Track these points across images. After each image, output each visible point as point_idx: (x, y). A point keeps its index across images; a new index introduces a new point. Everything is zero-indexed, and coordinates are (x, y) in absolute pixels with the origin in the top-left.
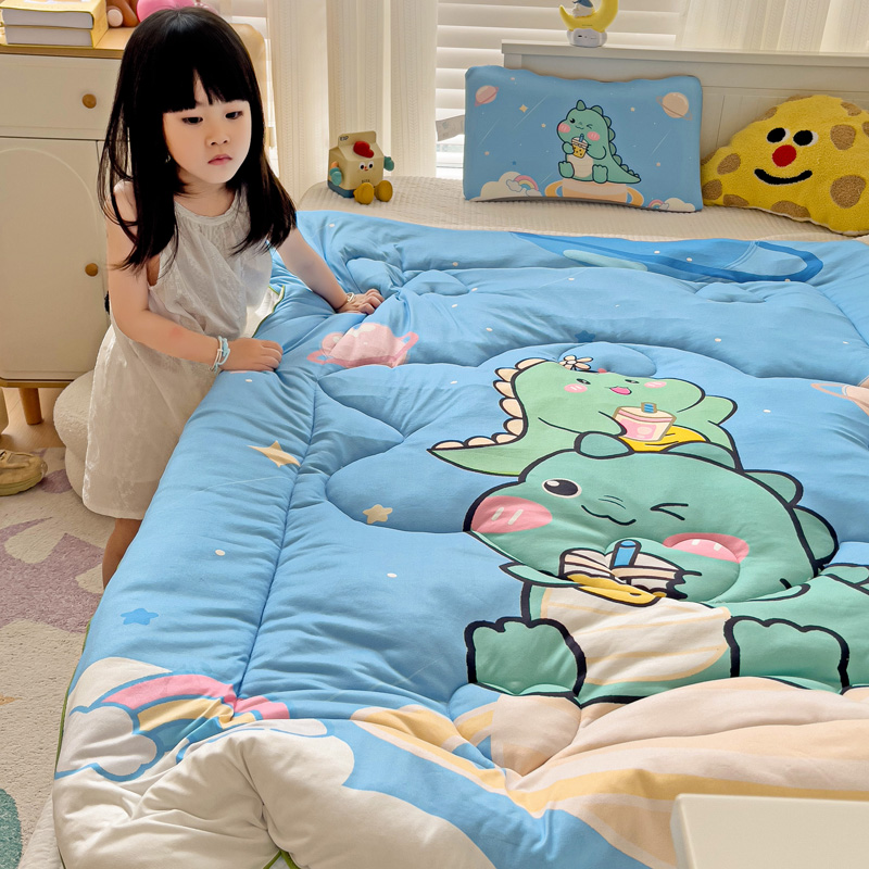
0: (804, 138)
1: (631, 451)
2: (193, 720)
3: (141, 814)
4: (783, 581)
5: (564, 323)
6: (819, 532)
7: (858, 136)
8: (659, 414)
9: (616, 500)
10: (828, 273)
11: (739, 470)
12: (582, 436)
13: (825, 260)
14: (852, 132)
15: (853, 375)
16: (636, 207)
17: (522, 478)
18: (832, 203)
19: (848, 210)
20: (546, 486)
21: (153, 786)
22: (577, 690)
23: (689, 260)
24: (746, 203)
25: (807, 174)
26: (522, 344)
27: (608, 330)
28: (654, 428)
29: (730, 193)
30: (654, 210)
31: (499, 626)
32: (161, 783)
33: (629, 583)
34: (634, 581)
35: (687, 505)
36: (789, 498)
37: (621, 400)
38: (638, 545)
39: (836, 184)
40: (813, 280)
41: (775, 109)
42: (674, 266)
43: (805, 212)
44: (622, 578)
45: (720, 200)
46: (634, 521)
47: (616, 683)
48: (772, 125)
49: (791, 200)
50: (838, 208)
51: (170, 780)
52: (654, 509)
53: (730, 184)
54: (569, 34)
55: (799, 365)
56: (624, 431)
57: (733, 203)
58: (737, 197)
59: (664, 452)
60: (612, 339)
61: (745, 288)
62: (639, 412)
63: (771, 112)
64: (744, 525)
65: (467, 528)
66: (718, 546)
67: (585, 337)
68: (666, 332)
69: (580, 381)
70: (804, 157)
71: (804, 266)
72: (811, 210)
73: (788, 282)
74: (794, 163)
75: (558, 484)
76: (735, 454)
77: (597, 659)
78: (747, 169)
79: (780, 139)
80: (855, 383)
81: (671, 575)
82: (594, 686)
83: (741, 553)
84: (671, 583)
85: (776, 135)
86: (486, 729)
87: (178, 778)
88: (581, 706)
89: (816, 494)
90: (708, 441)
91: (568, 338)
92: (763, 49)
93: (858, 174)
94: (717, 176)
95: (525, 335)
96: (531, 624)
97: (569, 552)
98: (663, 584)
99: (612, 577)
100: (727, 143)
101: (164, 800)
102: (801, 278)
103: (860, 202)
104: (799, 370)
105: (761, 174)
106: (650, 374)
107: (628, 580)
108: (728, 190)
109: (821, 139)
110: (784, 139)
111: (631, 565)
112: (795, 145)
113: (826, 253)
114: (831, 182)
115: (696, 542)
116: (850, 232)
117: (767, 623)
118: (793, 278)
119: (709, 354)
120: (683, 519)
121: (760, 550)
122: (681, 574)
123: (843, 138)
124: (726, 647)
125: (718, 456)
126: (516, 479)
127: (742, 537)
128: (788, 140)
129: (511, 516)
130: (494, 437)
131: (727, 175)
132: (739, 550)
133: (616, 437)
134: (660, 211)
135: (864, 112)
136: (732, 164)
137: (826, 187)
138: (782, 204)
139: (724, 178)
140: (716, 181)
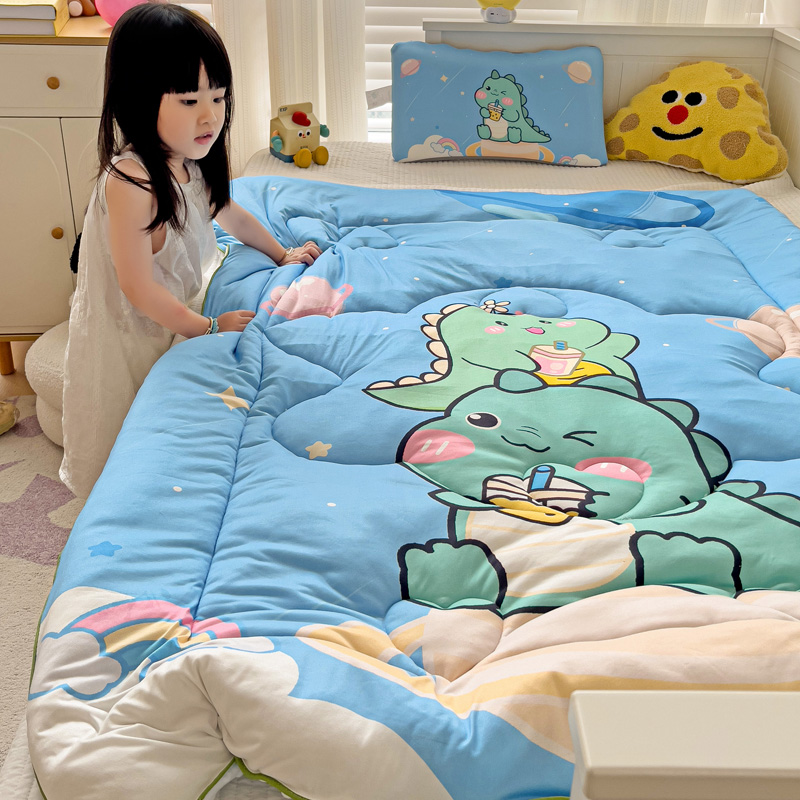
0: (694, 99)
1: (545, 385)
2: (154, 641)
3: (107, 730)
4: (683, 498)
5: (484, 270)
6: (714, 452)
7: (741, 97)
8: (570, 351)
9: (531, 430)
10: (719, 218)
11: (642, 399)
12: (501, 373)
13: (717, 207)
14: (736, 93)
15: (743, 310)
16: (548, 164)
17: (448, 412)
18: (721, 156)
19: (735, 161)
20: (469, 419)
21: (118, 703)
22: (499, 603)
23: (596, 210)
24: (646, 157)
25: (698, 131)
26: (446, 291)
27: (524, 276)
28: (565, 364)
29: (631, 148)
30: (564, 165)
31: (428, 548)
32: (125, 700)
33: (545, 505)
34: (549, 503)
35: (595, 432)
36: (687, 422)
37: (536, 339)
38: (553, 470)
39: (724, 139)
40: (707, 225)
41: (668, 74)
42: (582, 216)
43: (699, 164)
44: (538, 500)
45: (623, 155)
46: (548, 448)
47: (533, 595)
48: (666, 88)
49: (685, 153)
50: (727, 160)
51: (133, 697)
52: (567, 436)
53: (631, 141)
54: (482, 11)
55: (695, 302)
56: (539, 367)
57: (634, 158)
58: (637, 151)
59: (574, 385)
60: (528, 284)
61: (646, 234)
62: (552, 349)
63: (664, 77)
64: (647, 449)
65: (399, 459)
66: (624, 469)
67: (503, 283)
68: (574, 277)
69: (499, 323)
70: (695, 116)
71: (698, 212)
72: (703, 162)
73: (684, 227)
74: (686, 121)
75: (479, 417)
76: (638, 385)
77: (516, 574)
78: (645, 127)
79: (673, 100)
80: (745, 317)
81: (582, 496)
82: (514, 599)
83: (646, 474)
84: (583, 503)
85: (670, 97)
86: (418, 640)
87: (141, 695)
88: (503, 617)
89: (711, 419)
90: (613, 374)
91: (488, 284)
92: (655, 22)
93: (742, 130)
94: (619, 134)
95: (449, 283)
96: (457, 544)
97: (490, 478)
98: (575, 505)
99: (530, 500)
100: (627, 104)
101: (129, 715)
102: (696, 223)
103: (746, 154)
104: (696, 306)
105: (658, 131)
106: (561, 315)
107: (544, 502)
108: (629, 146)
109: (709, 99)
110: (677, 100)
111: (547, 488)
112: (686, 105)
113: (716, 201)
114: (720, 138)
115: (604, 465)
116: (738, 181)
117: (668, 537)
118: (689, 223)
119: (614, 295)
120: (592, 445)
121: (662, 471)
122: (591, 495)
123: (728, 98)
124: (631, 559)
125: (622, 387)
126: (442, 414)
127: (645, 459)
128: (680, 101)
129: (439, 447)
130: (422, 377)
131: (629, 132)
132: (644, 472)
133: (531, 373)
134: (570, 166)
135: (746, 75)
136: (632, 123)
137: (716, 141)
138: (678, 158)
139: (625, 135)
140: (619, 138)
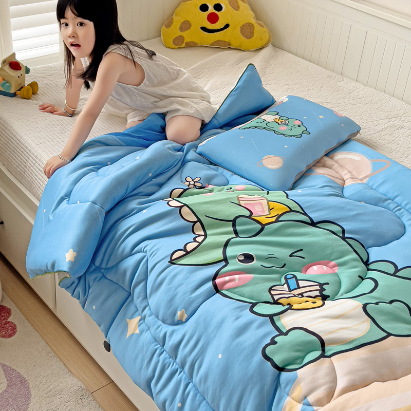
9: (272, 256)
17: (226, 260)
20: (239, 260)
24: (198, 44)
25: (227, 26)
29: (188, 41)
38: (295, 276)
43: (229, 44)
45: (183, 45)
46: (285, 265)
49: (221, 39)
53: (188, 36)
57: (191, 45)
58: (193, 42)
70: (223, 18)
72: (232, 43)
74: (219, 21)
75: (243, 257)
78: (196, 27)
79: (207, 10)
85: (204, 8)
93: (250, 22)
94: (181, 33)
103: (255, 35)
105: (204, 29)
109: (226, 7)
110: (209, 9)
112: (215, 11)
114: (239, 28)
117: (376, 304)
122: (321, 286)
126: (224, 263)
130: (195, 240)
131: (188, 32)
133: (249, 217)
136: (186, 26)
137: (238, 31)
138: (217, 42)
139: (184, 34)
140: (181, 36)
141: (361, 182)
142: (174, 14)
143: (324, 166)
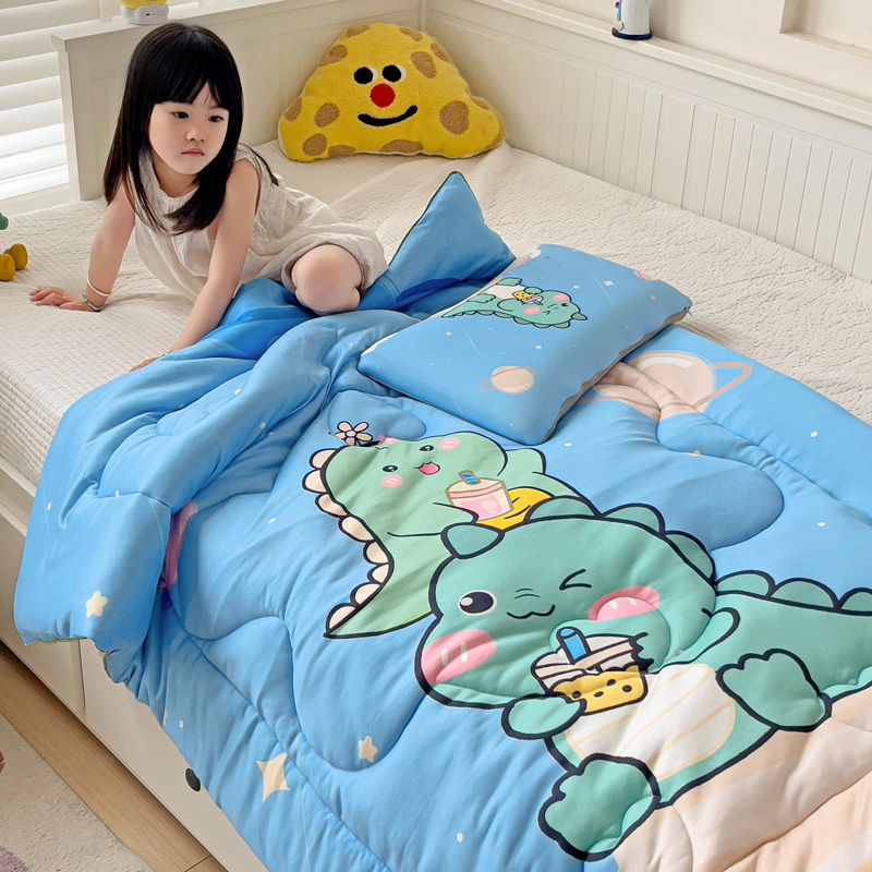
0: (392, 73)
7: (435, 61)
14: (427, 58)
18: (446, 133)
19: (462, 136)
24: (354, 149)
25: (412, 110)
29: (334, 144)
39: (443, 112)
43: (420, 147)
45: (325, 154)
48: (354, 66)
49: (402, 138)
50: (452, 136)
53: (334, 135)
57: (340, 154)
58: (344, 146)
70: (403, 93)
72: (425, 143)
74: (395, 101)
78: (348, 117)
79: (370, 80)
85: (363, 76)
93: (458, 99)
94: (318, 131)
105: (365, 118)
109: (408, 71)
110: (374, 79)
111: (589, 653)
112: (387, 82)
114: (438, 113)
116: (467, 156)
123: (425, 66)
128: (378, 78)
130: (372, 579)
131: (329, 127)
136: (328, 114)
137: (436, 119)
138: (395, 144)
139: (326, 131)
140: (319, 135)
141: (693, 411)
142: (304, 91)
143: (619, 383)
